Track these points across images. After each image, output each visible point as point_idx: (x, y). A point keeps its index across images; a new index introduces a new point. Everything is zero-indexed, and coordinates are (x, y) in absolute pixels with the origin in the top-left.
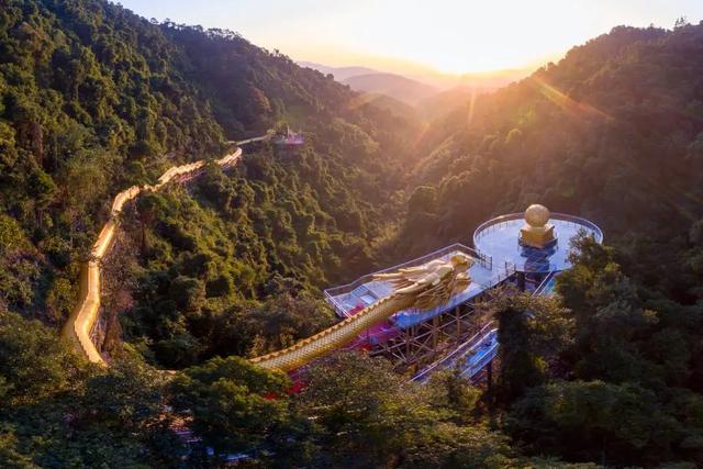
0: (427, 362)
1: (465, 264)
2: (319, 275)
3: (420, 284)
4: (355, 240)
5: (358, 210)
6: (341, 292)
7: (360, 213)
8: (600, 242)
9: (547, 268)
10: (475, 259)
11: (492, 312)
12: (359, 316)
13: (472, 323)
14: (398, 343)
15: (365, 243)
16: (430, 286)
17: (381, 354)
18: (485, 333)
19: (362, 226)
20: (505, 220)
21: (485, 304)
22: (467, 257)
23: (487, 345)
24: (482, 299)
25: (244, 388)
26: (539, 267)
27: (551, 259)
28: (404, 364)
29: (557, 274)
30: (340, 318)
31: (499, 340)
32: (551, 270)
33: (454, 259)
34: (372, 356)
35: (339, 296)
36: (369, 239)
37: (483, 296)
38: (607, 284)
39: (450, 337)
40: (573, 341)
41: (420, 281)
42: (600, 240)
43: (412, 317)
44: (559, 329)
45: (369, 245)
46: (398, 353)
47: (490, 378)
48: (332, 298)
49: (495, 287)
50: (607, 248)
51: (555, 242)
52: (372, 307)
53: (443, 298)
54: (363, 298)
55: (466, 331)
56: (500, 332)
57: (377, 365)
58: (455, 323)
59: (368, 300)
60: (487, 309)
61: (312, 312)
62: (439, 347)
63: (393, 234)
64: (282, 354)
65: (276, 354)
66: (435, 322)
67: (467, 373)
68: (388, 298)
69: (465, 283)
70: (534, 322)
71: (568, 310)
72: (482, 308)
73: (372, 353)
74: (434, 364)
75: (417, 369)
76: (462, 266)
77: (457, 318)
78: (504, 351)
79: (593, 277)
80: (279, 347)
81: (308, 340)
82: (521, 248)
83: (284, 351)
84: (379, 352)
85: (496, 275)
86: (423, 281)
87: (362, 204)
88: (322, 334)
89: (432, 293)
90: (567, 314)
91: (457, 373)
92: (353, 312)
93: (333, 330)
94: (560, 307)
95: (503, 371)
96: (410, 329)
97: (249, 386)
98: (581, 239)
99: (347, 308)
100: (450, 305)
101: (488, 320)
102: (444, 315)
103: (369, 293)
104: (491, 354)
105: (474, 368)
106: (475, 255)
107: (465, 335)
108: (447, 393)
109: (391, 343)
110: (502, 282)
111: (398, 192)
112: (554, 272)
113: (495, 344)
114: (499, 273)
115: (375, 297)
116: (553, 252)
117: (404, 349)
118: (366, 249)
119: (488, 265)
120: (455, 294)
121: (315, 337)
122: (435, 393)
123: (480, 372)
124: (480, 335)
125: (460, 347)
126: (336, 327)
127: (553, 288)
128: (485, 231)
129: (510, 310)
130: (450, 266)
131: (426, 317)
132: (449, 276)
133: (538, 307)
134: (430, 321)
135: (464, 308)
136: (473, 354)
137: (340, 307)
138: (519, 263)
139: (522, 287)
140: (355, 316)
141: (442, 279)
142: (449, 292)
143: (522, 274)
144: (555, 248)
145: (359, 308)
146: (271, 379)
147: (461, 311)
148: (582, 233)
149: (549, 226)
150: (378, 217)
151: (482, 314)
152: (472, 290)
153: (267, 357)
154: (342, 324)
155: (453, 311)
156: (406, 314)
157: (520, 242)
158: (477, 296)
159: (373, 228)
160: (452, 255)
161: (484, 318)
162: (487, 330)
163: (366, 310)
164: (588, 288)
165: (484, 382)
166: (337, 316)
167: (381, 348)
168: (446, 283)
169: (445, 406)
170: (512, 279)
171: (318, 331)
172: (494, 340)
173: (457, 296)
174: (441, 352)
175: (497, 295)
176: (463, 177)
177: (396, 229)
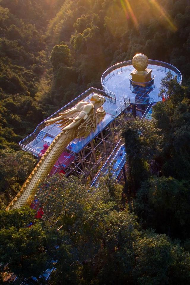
0: (95, 172)
1: (100, 102)
2: (10, 133)
3: (77, 121)
4: (23, 99)
5: (14, 74)
6: (30, 140)
7: (18, 76)
8: (181, 83)
9: (148, 100)
10: (105, 98)
11: (120, 132)
12: (48, 153)
13: (111, 141)
14: (77, 163)
15: (31, 99)
16: (82, 121)
17: (71, 174)
18: (119, 147)
19: (23, 86)
20: (120, 66)
21: (116, 128)
22: (100, 96)
23: (121, 155)
24: (113, 125)
25: (12, 228)
26: (143, 100)
27: (151, 95)
28: (84, 177)
29: (154, 105)
30: (38, 158)
31: (126, 151)
32: (150, 102)
33: (93, 99)
34: (67, 177)
35: (30, 144)
36: (33, 95)
37: (114, 123)
38: (182, 113)
39: (102, 153)
40: (161, 150)
41: (76, 119)
42: (180, 81)
43: (78, 144)
44: (155, 142)
45: (35, 100)
46: (79, 171)
47: (125, 177)
48: (26, 146)
49: (120, 115)
50: (184, 87)
51: (153, 82)
52: (52, 144)
53: (92, 128)
54: (45, 140)
55: (109, 147)
56: (126, 145)
57: (72, 181)
58: (102, 143)
59: (48, 140)
60: (117, 131)
61: (19, 161)
62: (98, 160)
63: (48, 87)
64: (18, 197)
65: (16, 199)
66: (92, 144)
67: (115, 175)
68: (59, 135)
69: (102, 115)
70: (142, 138)
71: (160, 130)
72: (115, 131)
73: (67, 174)
74: (98, 173)
75: (91, 178)
76: (98, 103)
77: (103, 139)
78: (130, 158)
79: (174, 107)
80: (14, 194)
81: (28, 181)
82: (132, 87)
83: (19, 194)
84: (69, 173)
85: (119, 108)
86: (77, 118)
87: (16, 68)
88: (33, 173)
89: (85, 125)
90: (159, 132)
91: (110, 176)
92: (43, 152)
93: (38, 168)
94: (156, 127)
95: (130, 171)
96: (80, 152)
97: (14, 225)
98: (169, 80)
99: (38, 150)
100: (97, 131)
101: (119, 137)
102: (95, 139)
103: (47, 135)
104: (123, 161)
105: (117, 171)
106: (105, 94)
107: (109, 150)
108: (108, 190)
109: (73, 165)
110: (123, 112)
111: (41, 53)
112: (152, 104)
113: (125, 154)
114: (121, 106)
115: (52, 137)
116: (151, 90)
117: (81, 167)
118: (34, 103)
119: (113, 100)
120: (98, 123)
121: (30, 177)
122: (104, 192)
123: (120, 173)
124: (117, 149)
125: (108, 158)
126: (38, 165)
127: (152, 114)
128: (108, 75)
129: (130, 130)
130: (91, 104)
131: (86, 142)
132: (92, 111)
133: (144, 128)
134: (89, 145)
135: (105, 132)
136: (115, 162)
137: (34, 151)
138: (132, 98)
139: (135, 114)
140: (46, 154)
141: (88, 114)
142: (95, 122)
143: (134, 105)
144: (152, 86)
145: (46, 147)
146: (21, 214)
147: (104, 134)
148: (170, 76)
149: (148, 70)
150: (33, 76)
151: (115, 135)
152: (107, 119)
153: (12, 203)
154: (41, 161)
155: (99, 135)
156: (74, 143)
157: (131, 83)
158: (110, 123)
159: (31, 86)
160: (90, 96)
161: (116, 137)
162: (120, 145)
163: (50, 147)
164: (170, 115)
165: (123, 180)
166: (35, 157)
167: (70, 170)
168: (92, 117)
169: (110, 200)
170: (128, 109)
171: (30, 172)
172: (124, 151)
173: (100, 125)
174: (100, 164)
175: (121, 121)
176: (86, 34)
177: (49, 84)
